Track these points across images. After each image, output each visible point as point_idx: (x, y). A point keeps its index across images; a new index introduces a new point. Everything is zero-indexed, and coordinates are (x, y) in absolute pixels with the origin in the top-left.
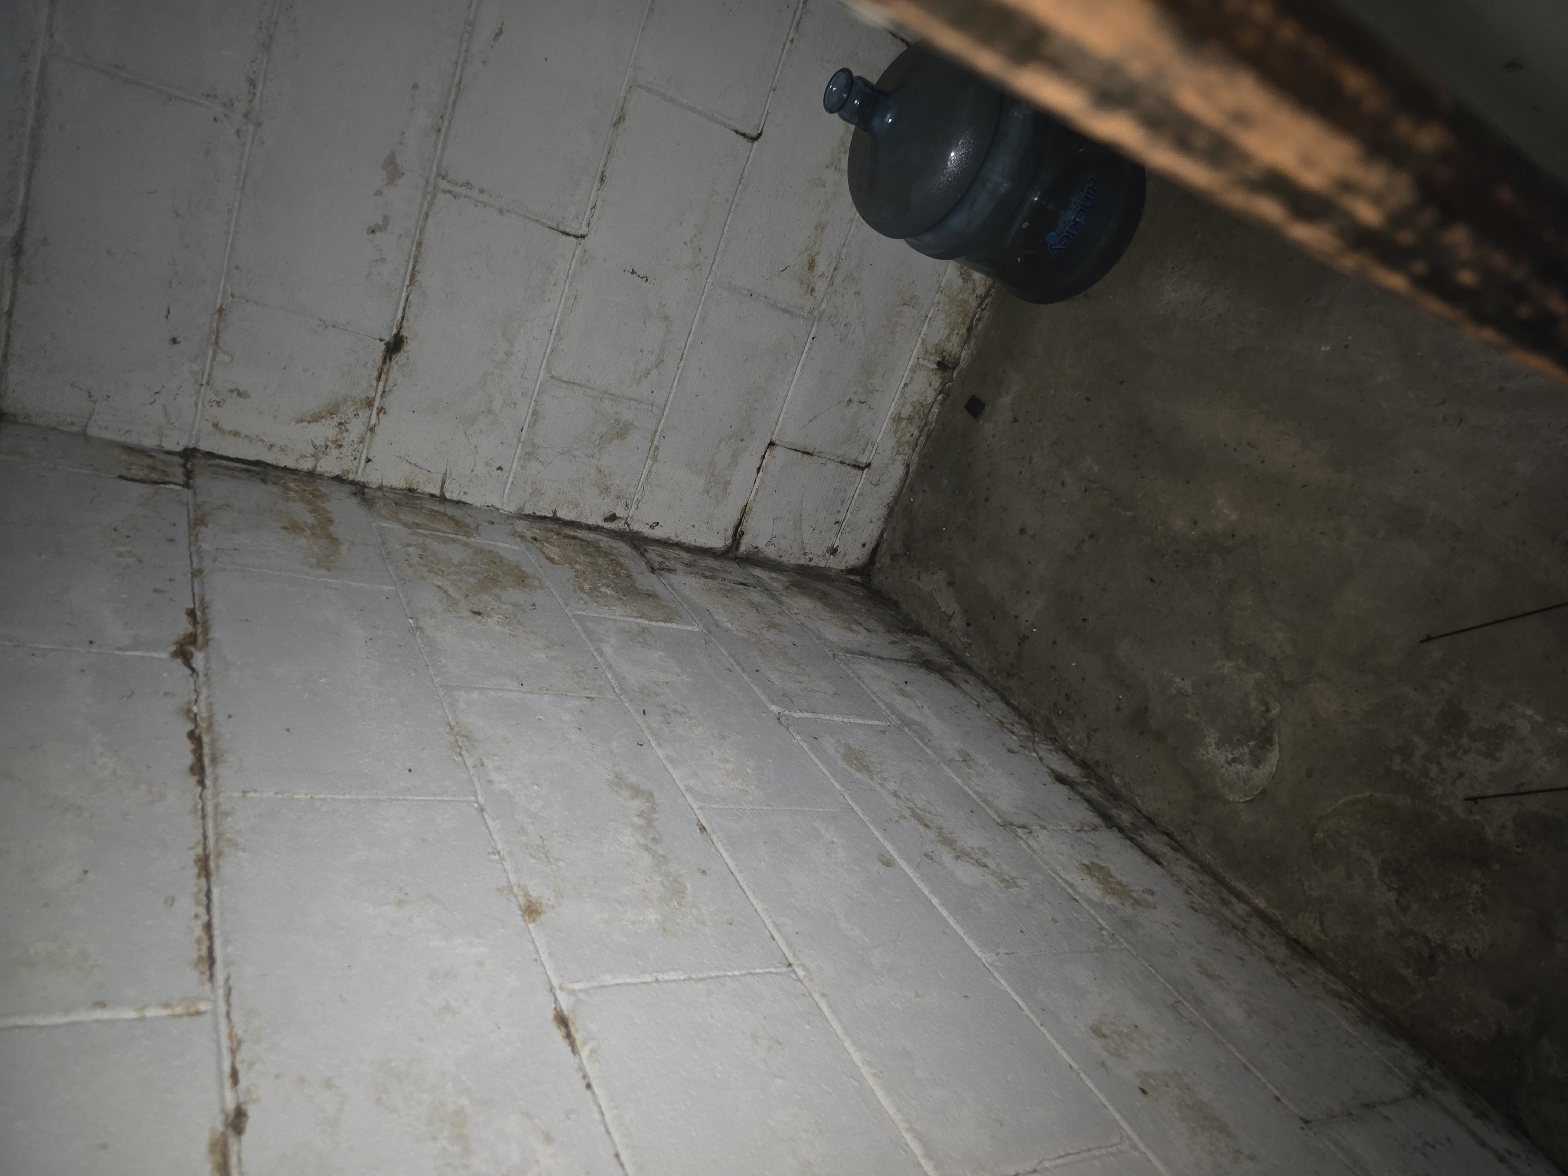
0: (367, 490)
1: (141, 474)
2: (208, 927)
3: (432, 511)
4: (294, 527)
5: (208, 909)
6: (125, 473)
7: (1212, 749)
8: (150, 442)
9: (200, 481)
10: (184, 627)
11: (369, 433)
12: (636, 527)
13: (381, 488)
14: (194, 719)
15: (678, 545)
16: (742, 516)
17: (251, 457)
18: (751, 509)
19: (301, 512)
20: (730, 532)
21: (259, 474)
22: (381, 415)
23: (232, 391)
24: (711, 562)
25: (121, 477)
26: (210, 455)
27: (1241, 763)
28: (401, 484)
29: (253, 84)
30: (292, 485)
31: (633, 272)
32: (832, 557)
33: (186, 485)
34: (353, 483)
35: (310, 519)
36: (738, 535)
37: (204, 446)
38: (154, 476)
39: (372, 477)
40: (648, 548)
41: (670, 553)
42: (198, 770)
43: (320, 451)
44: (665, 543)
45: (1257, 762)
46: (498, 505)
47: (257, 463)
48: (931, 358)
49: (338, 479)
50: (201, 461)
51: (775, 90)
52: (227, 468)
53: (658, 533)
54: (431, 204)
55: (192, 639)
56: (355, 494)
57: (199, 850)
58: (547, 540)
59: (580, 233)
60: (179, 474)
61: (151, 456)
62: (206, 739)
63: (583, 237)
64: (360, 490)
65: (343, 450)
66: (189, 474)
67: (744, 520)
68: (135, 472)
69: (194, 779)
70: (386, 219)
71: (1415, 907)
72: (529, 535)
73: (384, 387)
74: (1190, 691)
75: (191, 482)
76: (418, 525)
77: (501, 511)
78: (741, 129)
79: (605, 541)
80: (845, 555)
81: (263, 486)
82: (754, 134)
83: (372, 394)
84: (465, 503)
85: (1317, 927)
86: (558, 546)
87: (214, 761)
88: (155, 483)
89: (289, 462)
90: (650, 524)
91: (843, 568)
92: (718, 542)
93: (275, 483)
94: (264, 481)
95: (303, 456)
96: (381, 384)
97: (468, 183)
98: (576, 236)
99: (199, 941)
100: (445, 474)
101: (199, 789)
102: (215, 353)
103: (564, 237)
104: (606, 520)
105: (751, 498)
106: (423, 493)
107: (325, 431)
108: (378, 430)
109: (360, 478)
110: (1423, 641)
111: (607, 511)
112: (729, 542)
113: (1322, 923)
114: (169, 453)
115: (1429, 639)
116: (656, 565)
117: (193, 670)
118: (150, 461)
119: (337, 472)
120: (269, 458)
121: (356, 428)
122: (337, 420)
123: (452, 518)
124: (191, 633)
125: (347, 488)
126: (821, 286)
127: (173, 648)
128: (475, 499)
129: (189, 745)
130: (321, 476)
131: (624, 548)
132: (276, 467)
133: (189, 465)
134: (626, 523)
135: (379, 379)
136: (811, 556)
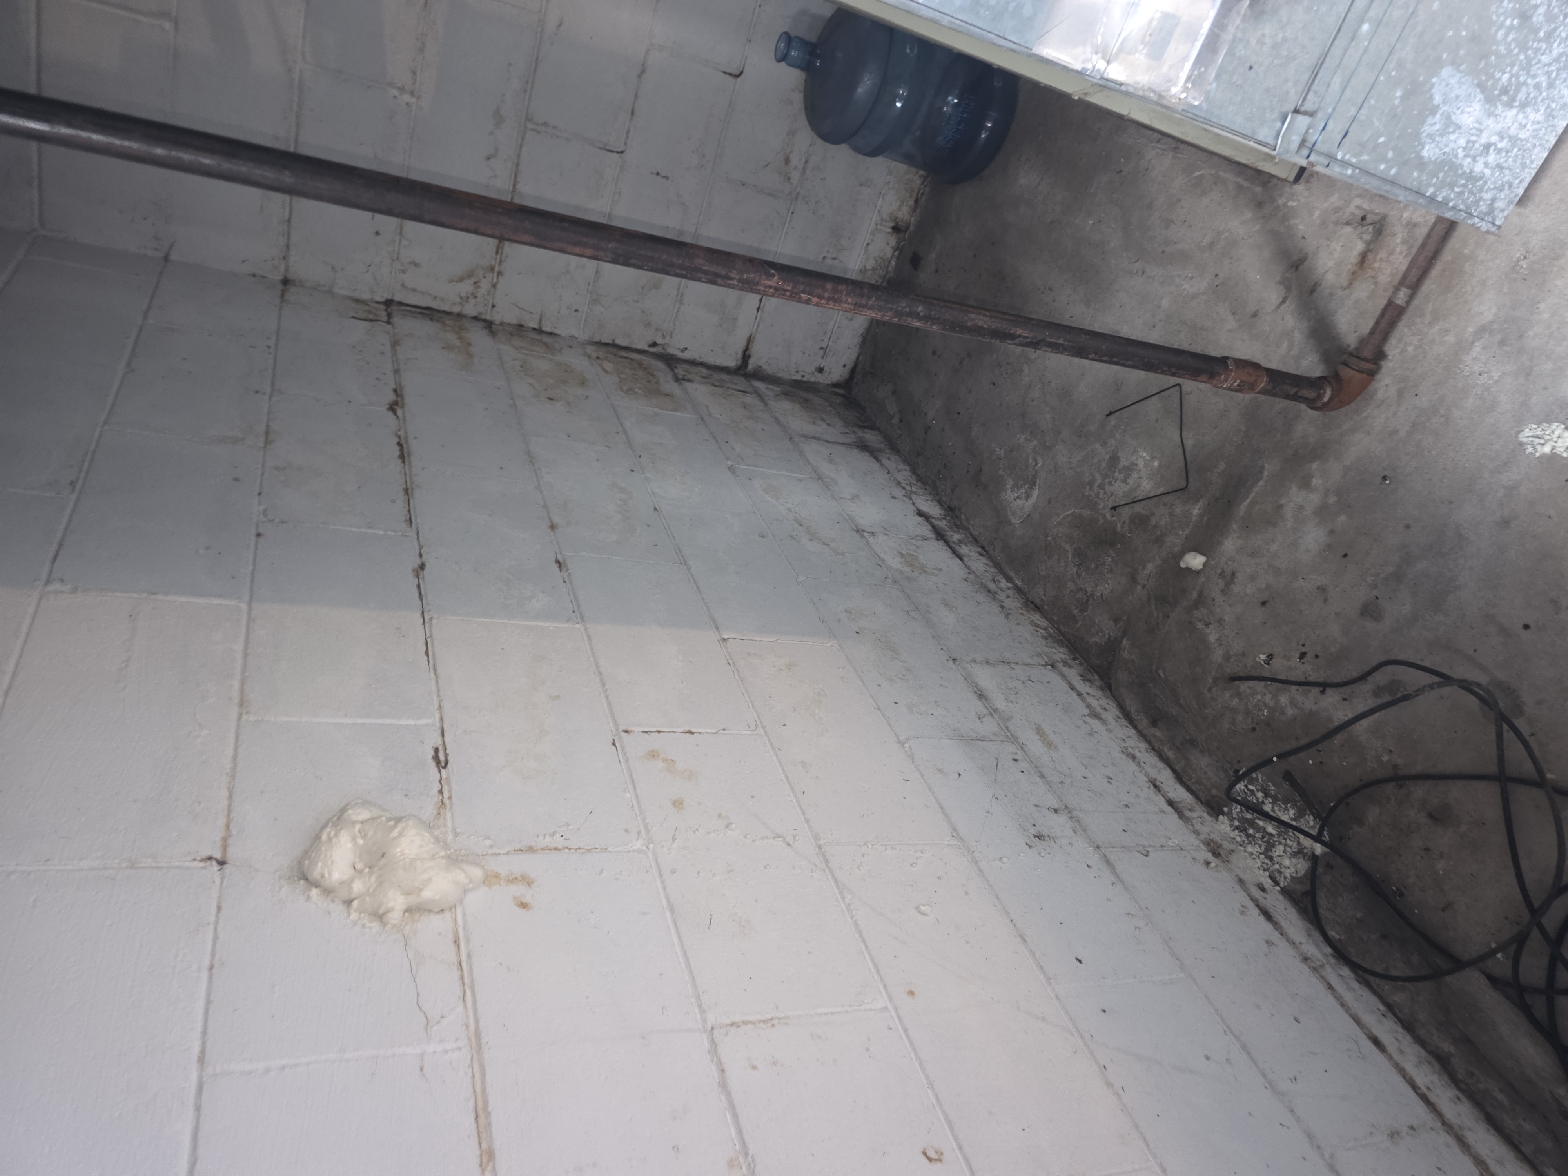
0: (493, 326)
1: (364, 316)
2: (409, 511)
3: (533, 339)
4: (448, 347)
5: (409, 505)
6: (355, 315)
7: (1009, 491)
8: (366, 296)
9: (396, 320)
10: (392, 397)
11: (492, 289)
12: (671, 351)
13: (502, 324)
14: (399, 437)
15: (702, 364)
16: (748, 344)
17: (424, 304)
18: (754, 338)
19: (451, 337)
20: (740, 355)
21: (428, 315)
22: (500, 277)
23: (411, 263)
24: (724, 376)
25: (353, 317)
26: (400, 304)
27: (1021, 499)
28: (515, 321)
29: (414, 73)
30: (448, 322)
31: (658, 174)
32: (820, 374)
33: (388, 322)
34: (485, 321)
35: (457, 343)
36: (746, 356)
37: (397, 298)
38: (371, 317)
39: (497, 318)
40: (677, 365)
41: (694, 369)
42: (402, 457)
43: (465, 300)
44: (693, 363)
45: (1028, 497)
46: (577, 335)
47: (428, 308)
48: (887, 224)
49: (475, 318)
50: (395, 308)
51: (750, 41)
52: (410, 312)
53: (687, 355)
54: (523, 138)
55: (396, 403)
56: (485, 328)
57: (404, 486)
58: (606, 359)
59: (620, 150)
60: (383, 316)
61: (368, 305)
62: (405, 446)
63: (622, 152)
64: (489, 325)
65: (478, 300)
66: (389, 315)
67: (750, 346)
68: (361, 314)
69: (401, 461)
70: (496, 149)
71: (1083, 574)
72: (594, 355)
73: (501, 258)
74: (1003, 456)
75: (391, 321)
76: (522, 348)
77: (579, 340)
78: (728, 71)
79: (646, 360)
80: (830, 373)
81: (430, 323)
82: (737, 73)
83: (493, 263)
84: (555, 334)
85: (1042, 593)
86: (613, 363)
87: (409, 455)
88: (371, 321)
89: (446, 307)
90: (681, 348)
91: (829, 382)
92: (731, 362)
93: (438, 321)
94: (431, 320)
95: (454, 304)
96: (499, 256)
97: (546, 123)
98: (618, 152)
99: (405, 515)
100: (541, 315)
101: (403, 465)
102: (400, 240)
103: (609, 154)
104: (650, 346)
105: (754, 330)
106: (528, 328)
107: (466, 287)
108: (499, 286)
109: (488, 318)
110: (1108, 415)
111: (650, 340)
112: (739, 363)
113: (1044, 591)
114: (378, 303)
115: (1111, 413)
116: (680, 377)
117: (398, 417)
118: (367, 308)
119: (475, 314)
120: (434, 305)
121: (485, 285)
122: (473, 280)
123: (545, 344)
124: (395, 401)
125: (481, 324)
126: (795, 176)
127: (387, 407)
128: (561, 331)
129: (397, 448)
130: (465, 316)
131: (661, 365)
132: (438, 311)
133: (389, 310)
134: (663, 349)
135: (497, 253)
136: (803, 373)
